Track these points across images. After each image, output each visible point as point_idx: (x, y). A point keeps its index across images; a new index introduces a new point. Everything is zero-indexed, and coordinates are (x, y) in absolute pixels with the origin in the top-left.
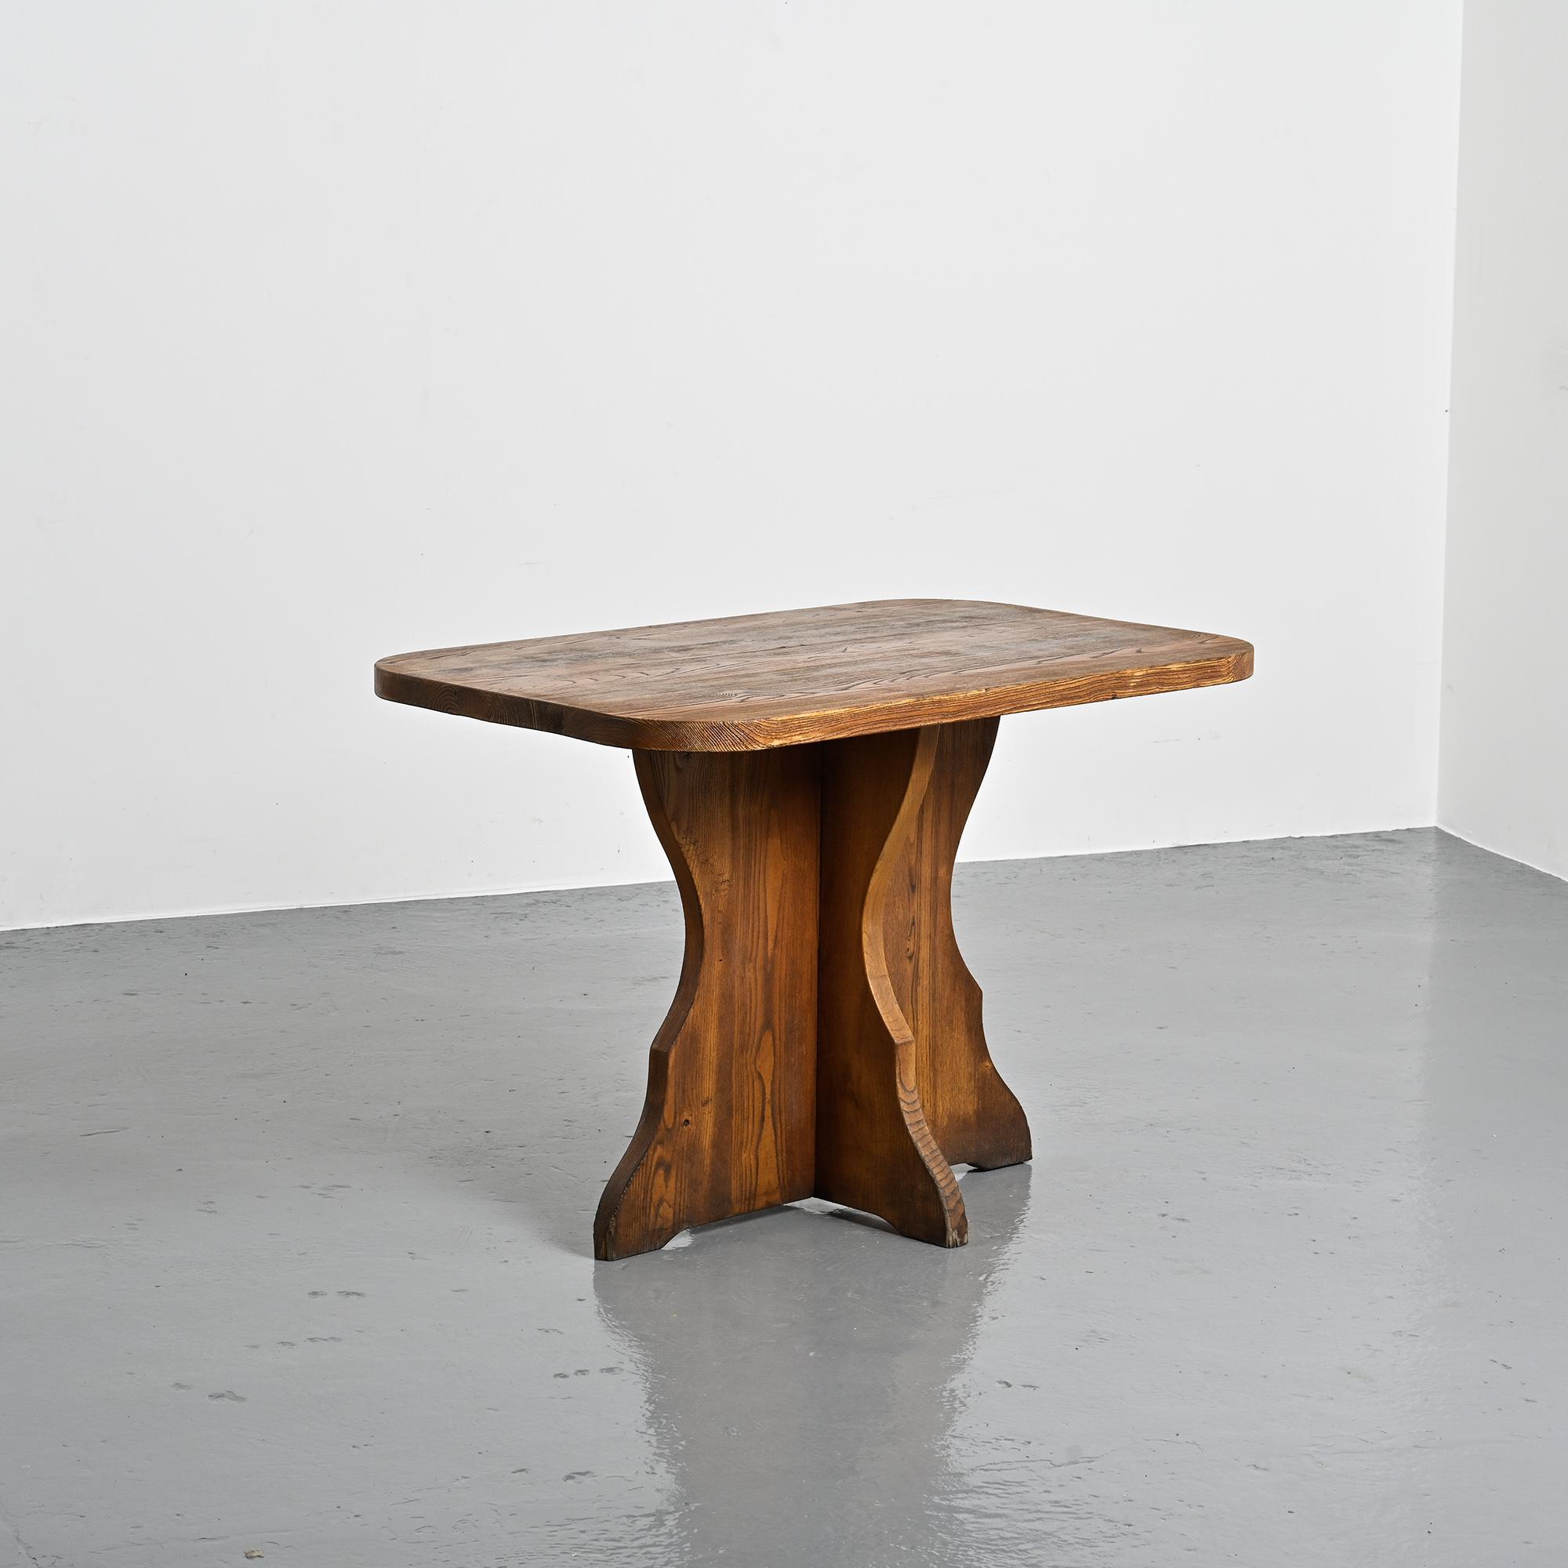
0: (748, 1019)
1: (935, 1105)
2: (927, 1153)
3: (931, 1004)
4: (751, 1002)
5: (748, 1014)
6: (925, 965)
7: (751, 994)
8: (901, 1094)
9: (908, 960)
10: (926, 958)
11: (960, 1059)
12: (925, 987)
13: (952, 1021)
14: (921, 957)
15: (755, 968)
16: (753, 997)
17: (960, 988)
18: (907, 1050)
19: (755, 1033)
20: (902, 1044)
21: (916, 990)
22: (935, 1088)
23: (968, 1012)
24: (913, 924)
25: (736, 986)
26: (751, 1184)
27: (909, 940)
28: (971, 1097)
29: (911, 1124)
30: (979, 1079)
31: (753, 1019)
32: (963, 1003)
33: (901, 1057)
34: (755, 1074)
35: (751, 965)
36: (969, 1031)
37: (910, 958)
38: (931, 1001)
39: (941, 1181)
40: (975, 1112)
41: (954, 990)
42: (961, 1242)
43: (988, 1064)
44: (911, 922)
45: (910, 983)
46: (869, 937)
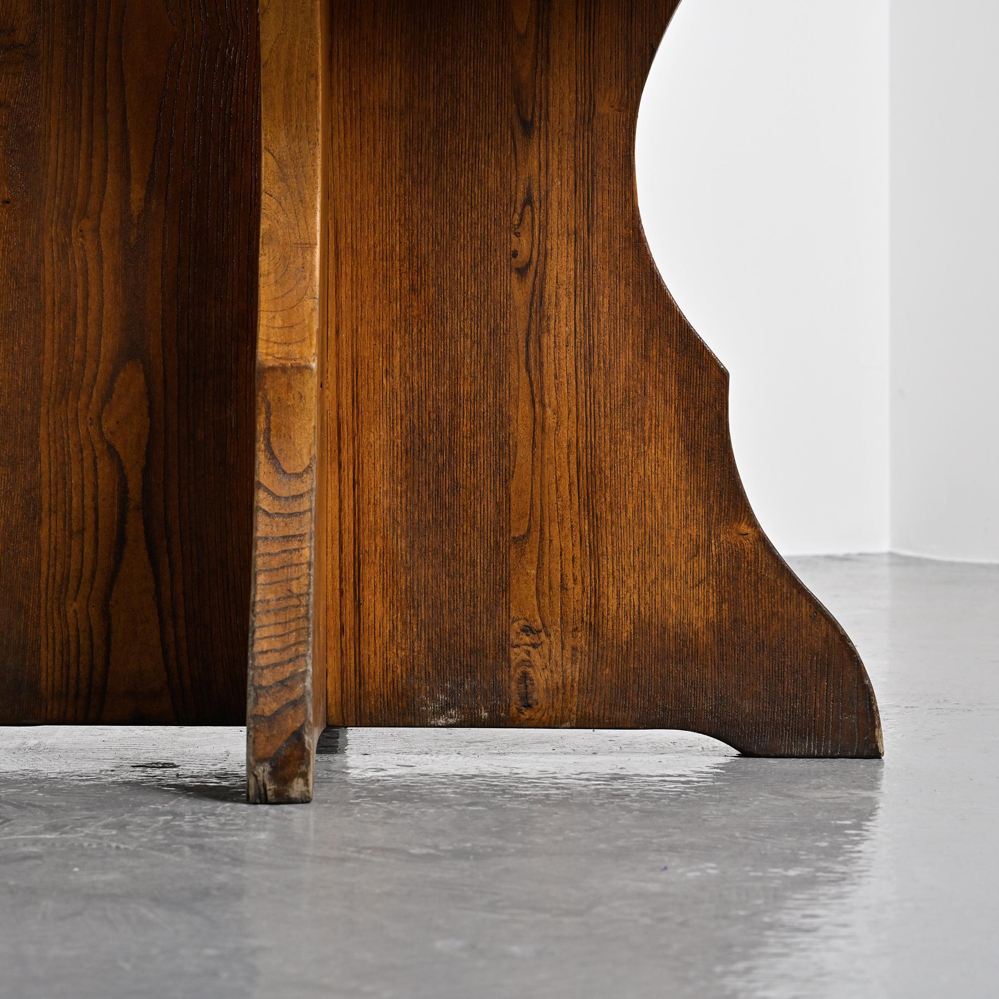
0: (79, 331)
1: (595, 591)
2: (269, 597)
3: (581, 376)
4: (87, 296)
5: (80, 319)
6: (562, 292)
7: (86, 282)
8: (264, 472)
9: (514, 276)
10: (563, 278)
11: (665, 507)
12: (563, 337)
13: (641, 420)
14: (551, 273)
15: (96, 230)
16: (93, 290)
17: (661, 354)
18: (289, 387)
19: (97, 362)
20: (273, 369)
21: (539, 341)
22: (595, 554)
23: (686, 411)
24: (528, 201)
25: (48, 259)
26: (92, 667)
27: (518, 235)
28: (700, 592)
29: (266, 538)
30: (719, 556)
31: (92, 332)
32: (672, 388)
33: (271, 395)
34: (99, 446)
35: (87, 224)
36: (691, 448)
37: (522, 272)
38: (581, 370)
39: (263, 652)
40: (709, 625)
41: (646, 357)
42: (277, 793)
43: (744, 528)
44: (521, 196)
45: (522, 326)
46: (279, 162)
